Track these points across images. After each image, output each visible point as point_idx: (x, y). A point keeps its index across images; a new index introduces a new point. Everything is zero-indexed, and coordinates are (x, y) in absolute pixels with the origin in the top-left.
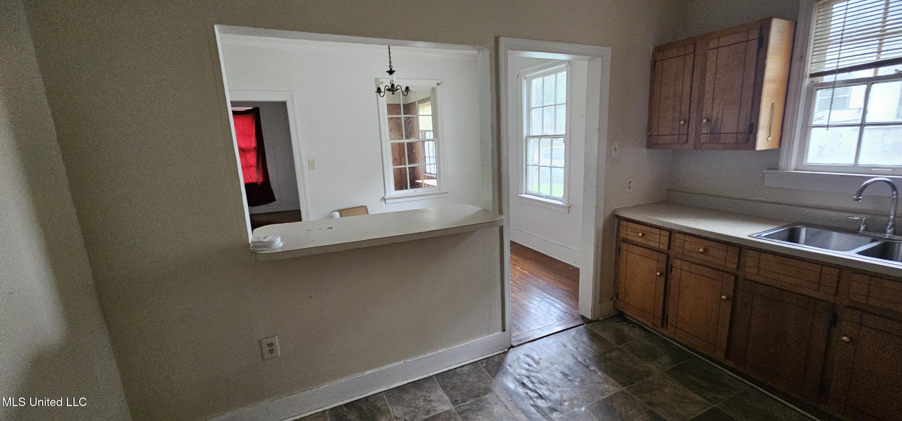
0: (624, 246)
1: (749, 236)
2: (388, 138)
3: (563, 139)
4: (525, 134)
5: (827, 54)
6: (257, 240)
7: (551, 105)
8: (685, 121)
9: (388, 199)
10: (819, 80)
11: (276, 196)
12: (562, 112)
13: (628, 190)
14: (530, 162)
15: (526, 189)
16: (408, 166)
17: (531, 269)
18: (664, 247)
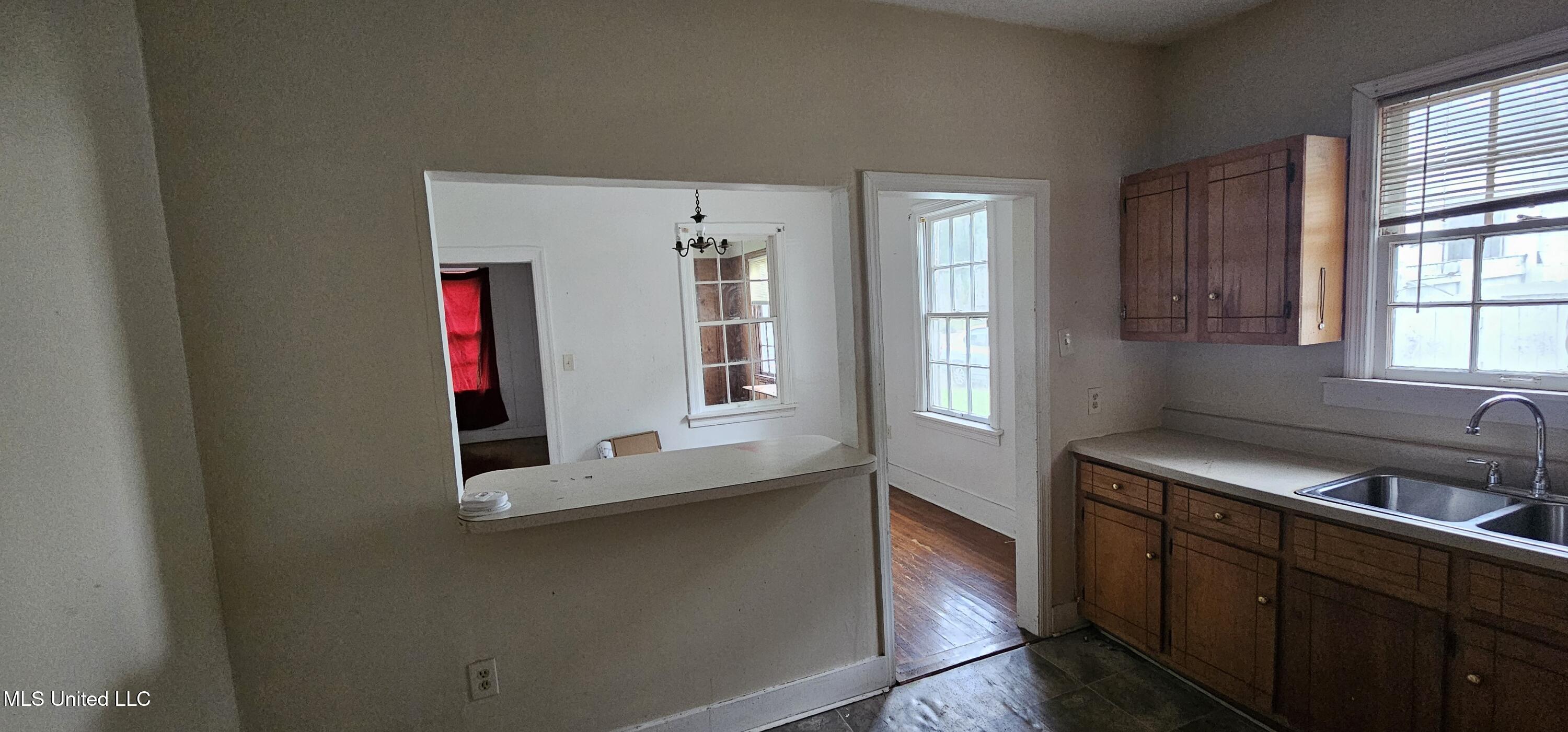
0: (1090, 505)
1: (1295, 493)
2: (695, 319)
3: (986, 319)
4: (923, 312)
5: (1407, 189)
6: (471, 499)
7: (963, 265)
8: (1180, 297)
9: (693, 420)
10: (1397, 229)
11: (509, 413)
12: (983, 275)
13: (1092, 410)
14: (934, 357)
15: (928, 403)
16: (728, 364)
17: (937, 543)
18: (1157, 510)
